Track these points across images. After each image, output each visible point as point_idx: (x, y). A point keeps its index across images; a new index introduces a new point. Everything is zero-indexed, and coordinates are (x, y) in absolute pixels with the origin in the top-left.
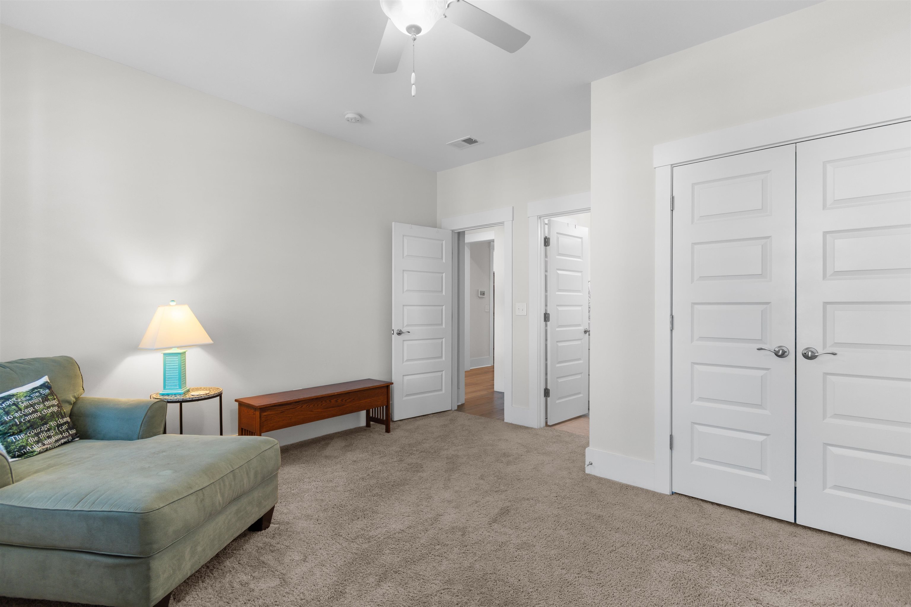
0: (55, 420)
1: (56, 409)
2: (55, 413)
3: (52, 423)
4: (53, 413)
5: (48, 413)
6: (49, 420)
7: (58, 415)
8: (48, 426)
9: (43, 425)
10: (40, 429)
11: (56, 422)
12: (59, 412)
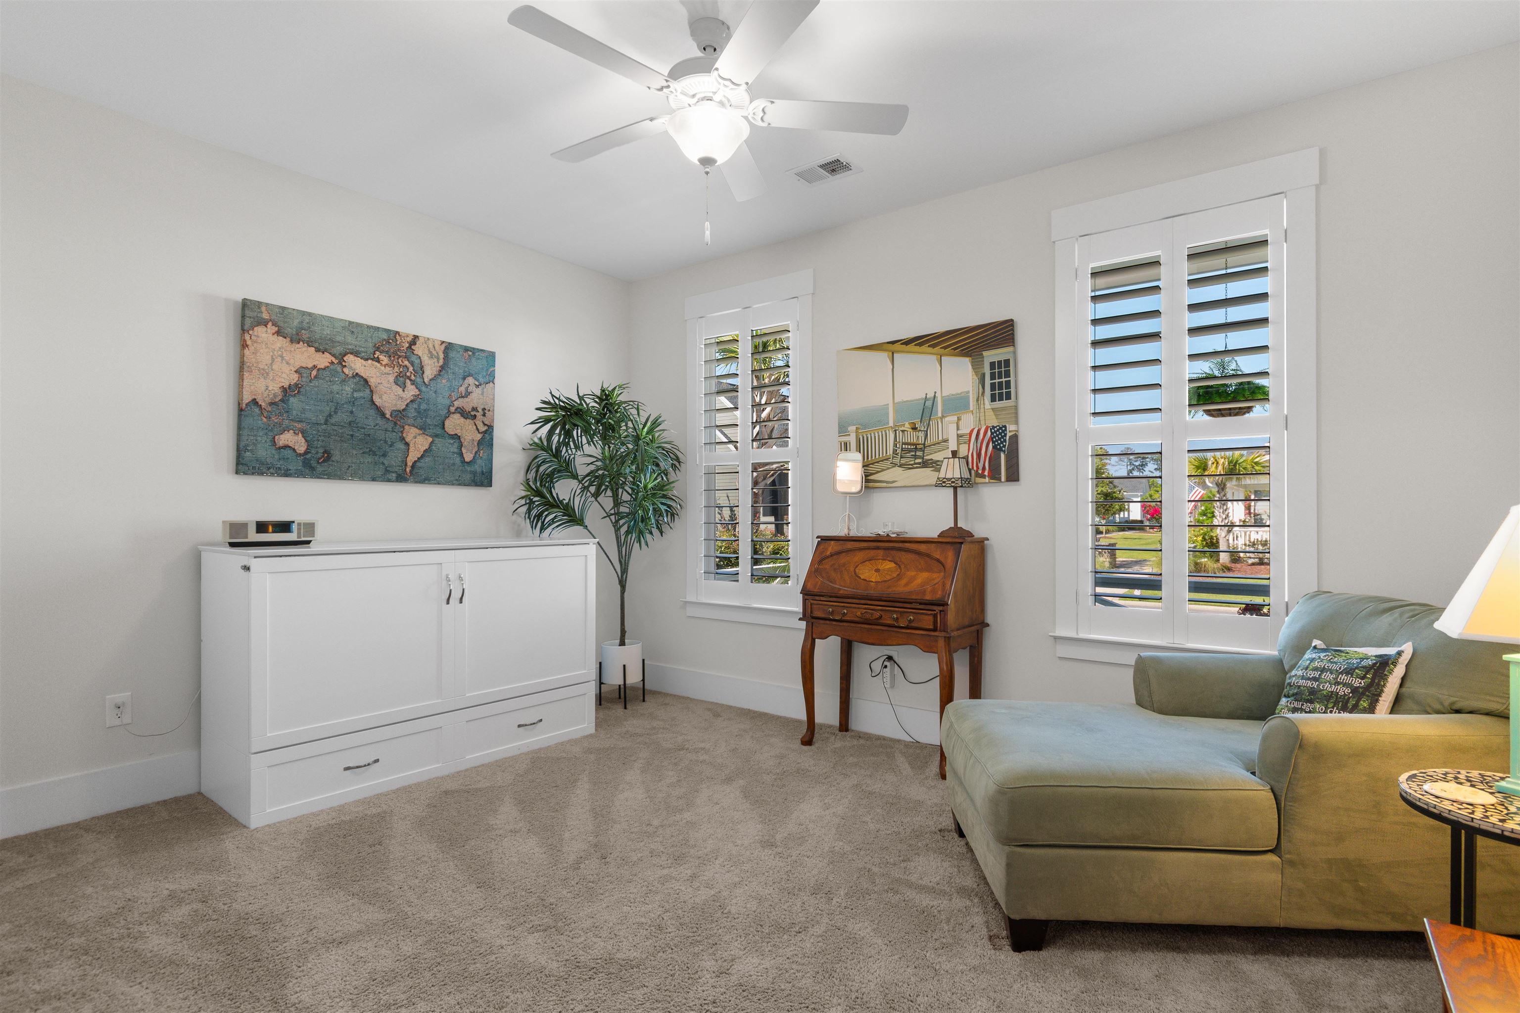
0: (1327, 705)
1: (1344, 692)
2: (1337, 696)
3: (1318, 706)
4: (1332, 694)
5: (1326, 689)
6: (1318, 699)
7: (1339, 702)
8: (1312, 706)
9: (1308, 701)
10: (1302, 705)
11: (1325, 708)
12: (1344, 698)
